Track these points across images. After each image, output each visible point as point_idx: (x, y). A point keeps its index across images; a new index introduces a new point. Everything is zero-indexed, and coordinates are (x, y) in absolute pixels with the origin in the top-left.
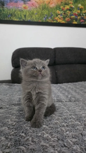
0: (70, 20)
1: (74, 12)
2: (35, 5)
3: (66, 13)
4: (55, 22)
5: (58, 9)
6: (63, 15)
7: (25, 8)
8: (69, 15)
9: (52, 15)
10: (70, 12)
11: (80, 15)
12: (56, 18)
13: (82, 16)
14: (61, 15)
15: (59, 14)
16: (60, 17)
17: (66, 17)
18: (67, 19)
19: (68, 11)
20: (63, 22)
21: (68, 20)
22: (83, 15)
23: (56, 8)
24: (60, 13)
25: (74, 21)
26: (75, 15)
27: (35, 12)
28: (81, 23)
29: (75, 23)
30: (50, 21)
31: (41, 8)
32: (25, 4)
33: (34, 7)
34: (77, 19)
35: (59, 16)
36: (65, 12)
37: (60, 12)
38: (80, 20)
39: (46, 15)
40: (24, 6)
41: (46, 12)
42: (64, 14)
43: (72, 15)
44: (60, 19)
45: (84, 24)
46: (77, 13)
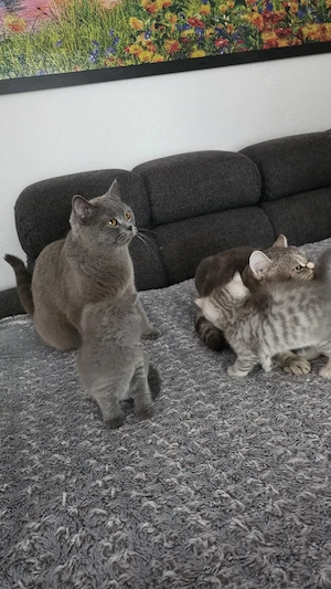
0: (180, 46)
1: (189, 14)
2: (47, 11)
3: (163, 22)
4: (129, 63)
5: (133, 10)
6: (154, 31)
7: (14, 27)
8: (173, 27)
9: (116, 39)
10: (175, 18)
11: (213, 23)
12: (131, 49)
13: (221, 26)
14: (147, 32)
15: (139, 33)
16: (144, 44)
17: (165, 36)
18: (169, 44)
19: (168, 15)
20: (159, 58)
21: (174, 46)
22: (223, 22)
23: (126, 9)
24: (142, 28)
25: (195, 47)
26: (196, 24)
27: (55, 39)
28: (218, 51)
29: (198, 53)
30: (110, 64)
31: (72, 16)
32: (11, 11)
33: (46, 20)
34: (203, 38)
35: (139, 39)
36: (158, 19)
37: (141, 24)
38: (214, 40)
39: (95, 42)
40: (9, 19)
41: (92, 32)
42: (157, 26)
43: (185, 27)
44: (145, 48)
45: (229, 55)
46: (200, 17)
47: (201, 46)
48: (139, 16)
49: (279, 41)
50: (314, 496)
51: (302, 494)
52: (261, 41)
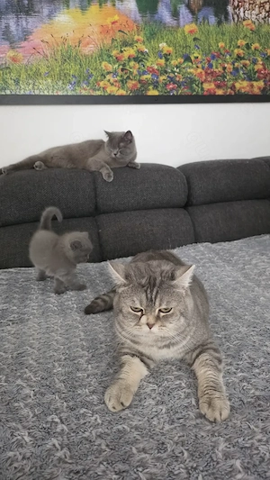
0: (139, 86)
1: (148, 64)
2: (40, 50)
3: (127, 67)
4: (98, 93)
5: (105, 57)
6: (120, 73)
7: (14, 59)
8: (135, 72)
9: (91, 76)
10: (137, 66)
11: (166, 72)
12: (102, 84)
13: (172, 75)
14: (115, 73)
15: (109, 73)
16: (112, 81)
17: (128, 78)
18: (130, 84)
19: (132, 63)
20: (122, 92)
21: (135, 85)
22: (174, 72)
23: (101, 56)
24: (111, 70)
25: (151, 87)
26: (153, 71)
27: (44, 70)
28: (169, 92)
29: (153, 92)
30: (84, 93)
31: (59, 57)
32: (13, 48)
34: (157, 82)
35: (108, 77)
36: (124, 65)
37: (111, 67)
38: (166, 84)
39: (74, 76)
40: (11, 53)
41: (72, 69)
42: (122, 70)
43: (144, 73)
44: (112, 84)
45: (177, 96)
46: (156, 67)
47: (156, 87)
48: (109, 62)
49: (216, 90)
50: (129, 429)
51: (120, 427)
52: (202, 89)
